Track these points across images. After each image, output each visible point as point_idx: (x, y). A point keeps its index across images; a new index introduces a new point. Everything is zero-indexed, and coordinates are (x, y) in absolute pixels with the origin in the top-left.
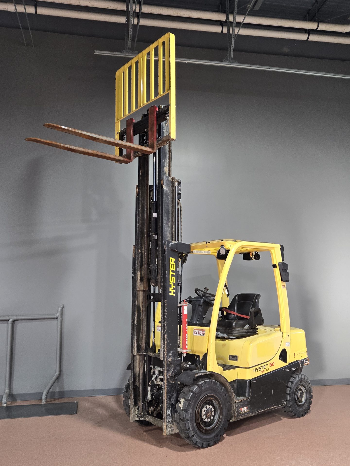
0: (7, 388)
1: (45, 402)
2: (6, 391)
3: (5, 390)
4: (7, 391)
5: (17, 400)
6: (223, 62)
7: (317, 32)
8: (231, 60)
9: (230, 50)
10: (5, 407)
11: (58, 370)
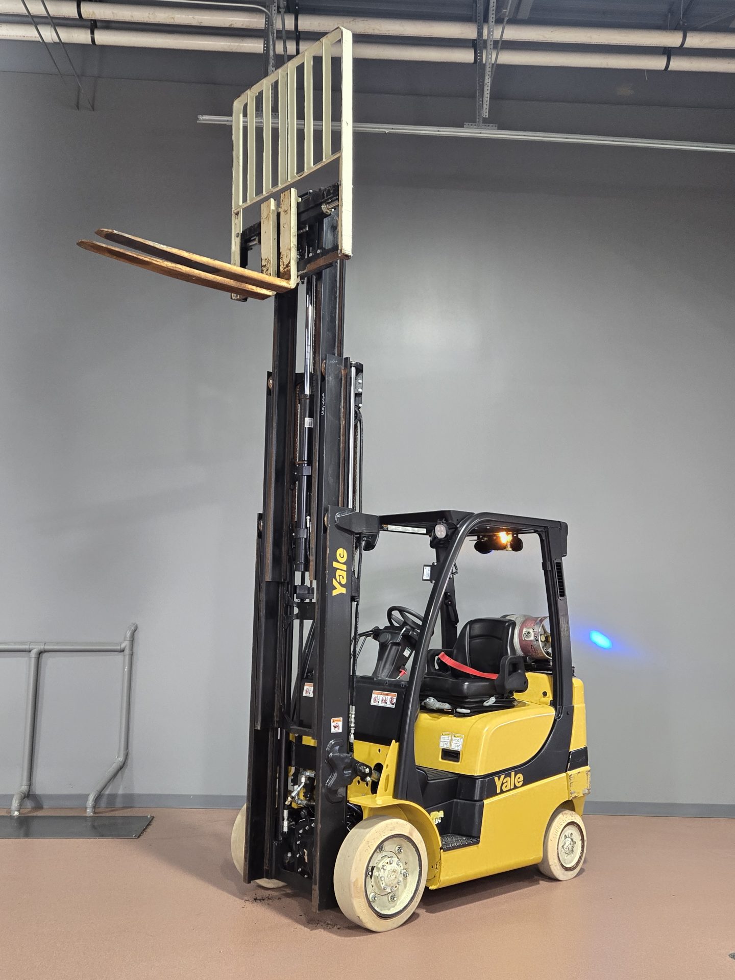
0: (24, 780)
1: (92, 814)
2: (23, 786)
5: (42, 806)
6: (463, 127)
7: (683, 51)
8: (483, 123)
9: (481, 102)
10: (16, 817)
11: (122, 752)
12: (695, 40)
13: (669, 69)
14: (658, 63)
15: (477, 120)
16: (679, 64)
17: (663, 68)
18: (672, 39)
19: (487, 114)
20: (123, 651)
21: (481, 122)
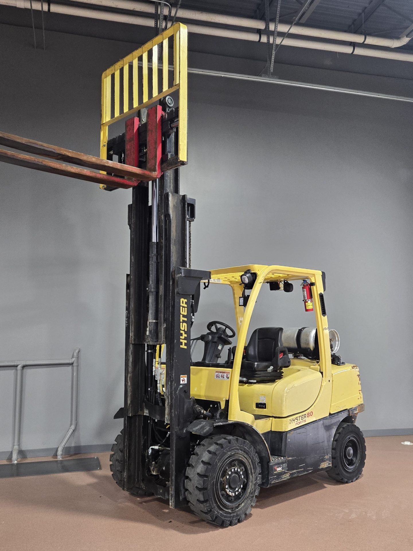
2: (15, 446)
5: (27, 456)
6: (261, 76)
7: (363, 45)
8: (271, 75)
9: (270, 64)
10: (15, 464)
11: (74, 422)
12: (370, 41)
13: (354, 53)
14: (348, 50)
15: (268, 73)
16: (359, 51)
17: (351, 53)
18: (359, 39)
19: (272, 70)
20: (72, 364)
21: (270, 74)
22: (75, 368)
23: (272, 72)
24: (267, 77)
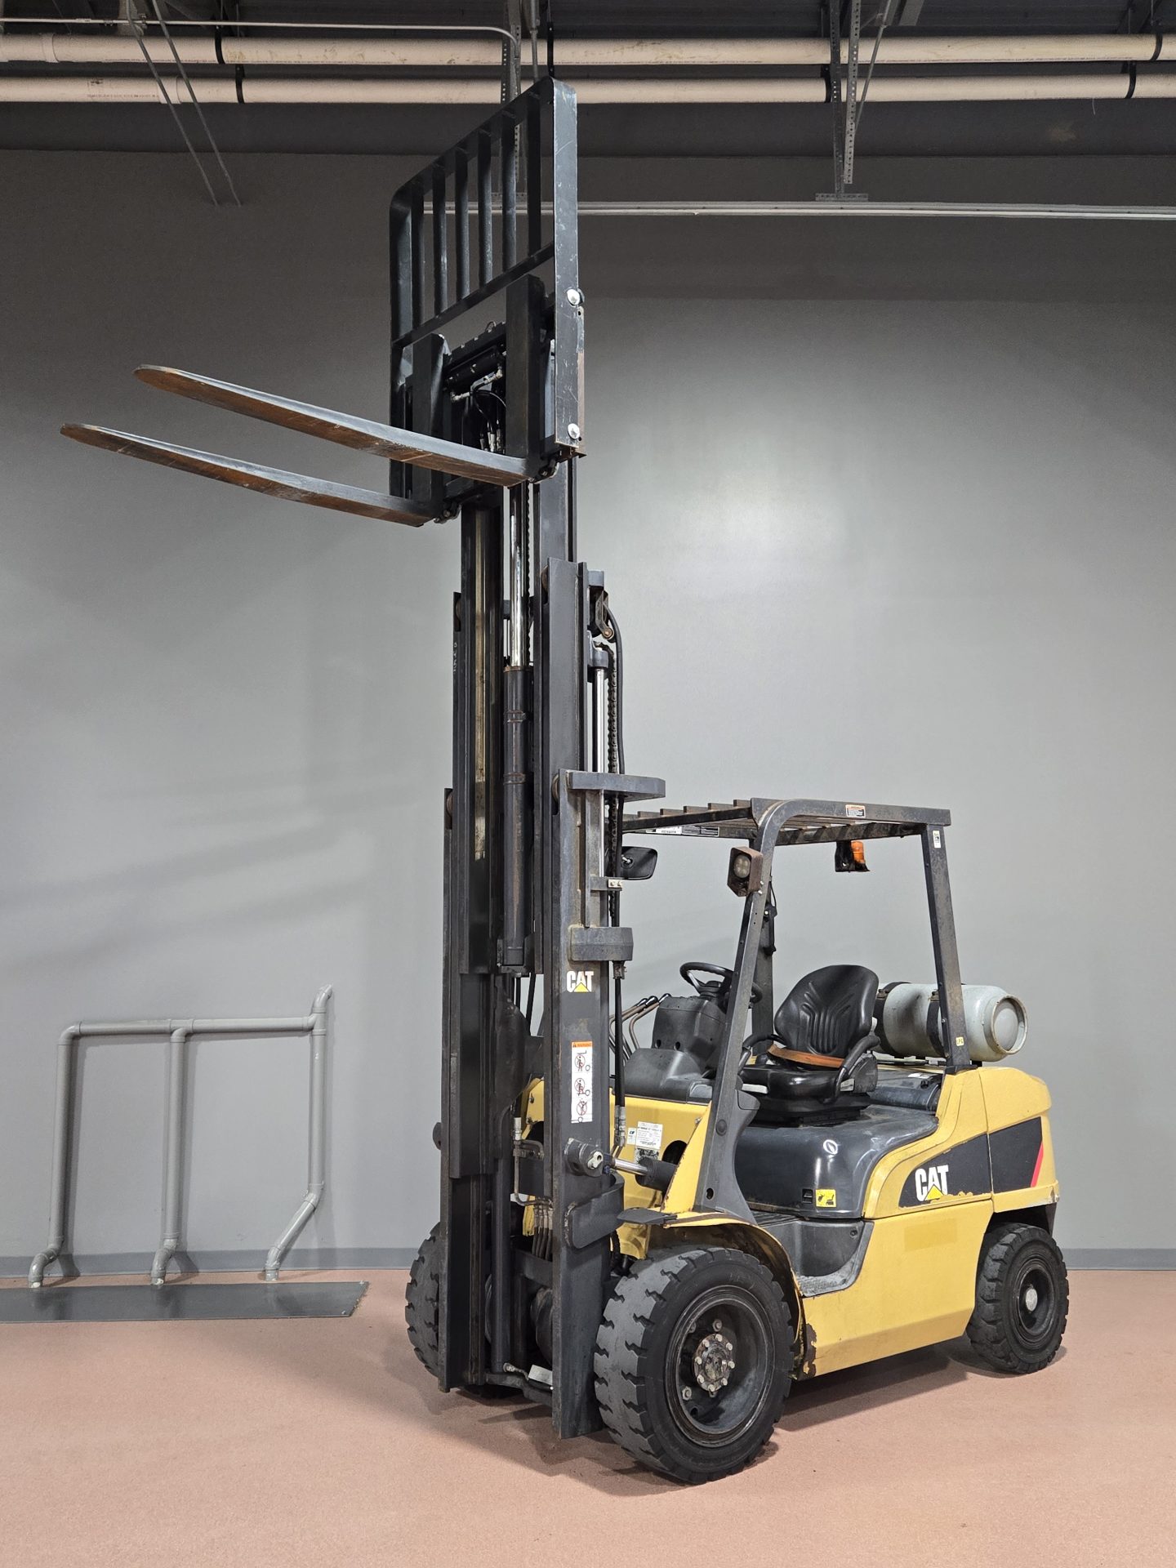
0: (170, 1232)
1: (274, 1280)
2: (168, 1240)
3: (164, 1239)
4: (169, 1243)
5: (197, 1269)
6: (814, 200)
7: (1156, 67)
8: (846, 192)
9: (841, 162)
11: (315, 1185)
13: (1134, 96)
14: (1116, 88)
15: (836, 189)
16: (1150, 87)
17: (1125, 95)
18: (1139, 49)
19: (851, 178)
20: (311, 1029)
21: (843, 191)
22: (318, 1039)
23: (851, 183)
24: (833, 199)
